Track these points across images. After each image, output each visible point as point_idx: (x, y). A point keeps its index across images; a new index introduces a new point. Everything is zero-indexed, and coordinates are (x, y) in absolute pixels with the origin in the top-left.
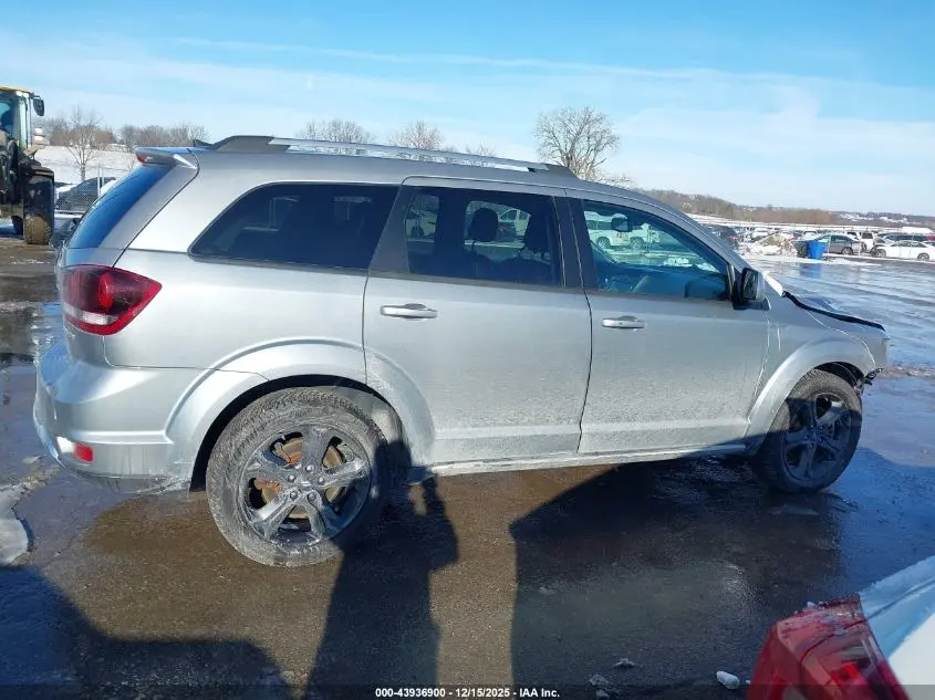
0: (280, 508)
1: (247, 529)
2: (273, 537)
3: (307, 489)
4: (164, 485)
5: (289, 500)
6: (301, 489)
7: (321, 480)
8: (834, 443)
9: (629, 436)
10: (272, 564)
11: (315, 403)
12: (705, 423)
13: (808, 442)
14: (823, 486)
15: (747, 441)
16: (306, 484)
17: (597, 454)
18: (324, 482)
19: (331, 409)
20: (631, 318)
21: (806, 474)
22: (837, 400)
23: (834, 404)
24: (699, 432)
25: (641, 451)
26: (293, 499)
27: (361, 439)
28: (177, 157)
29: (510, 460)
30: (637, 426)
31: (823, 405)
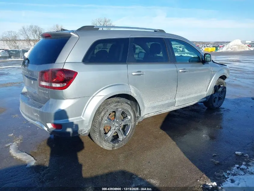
0: (112, 133)
1: (105, 140)
2: (111, 141)
3: (117, 126)
4: (82, 132)
5: (114, 130)
6: (116, 127)
7: (120, 123)
8: (221, 95)
9: (185, 100)
10: (111, 149)
11: (118, 102)
12: (199, 94)
13: (217, 96)
14: (220, 106)
15: (206, 97)
16: (117, 125)
17: (178, 106)
18: (121, 124)
19: (122, 103)
20: (184, 69)
21: (217, 104)
22: (222, 85)
23: (221, 86)
24: (198, 96)
25: (187, 104)
26: (115, 130)
27: (129, 111)
28: (71, 33)
29: (161, 111)
30: (187, 97)
31: (219, 86)
